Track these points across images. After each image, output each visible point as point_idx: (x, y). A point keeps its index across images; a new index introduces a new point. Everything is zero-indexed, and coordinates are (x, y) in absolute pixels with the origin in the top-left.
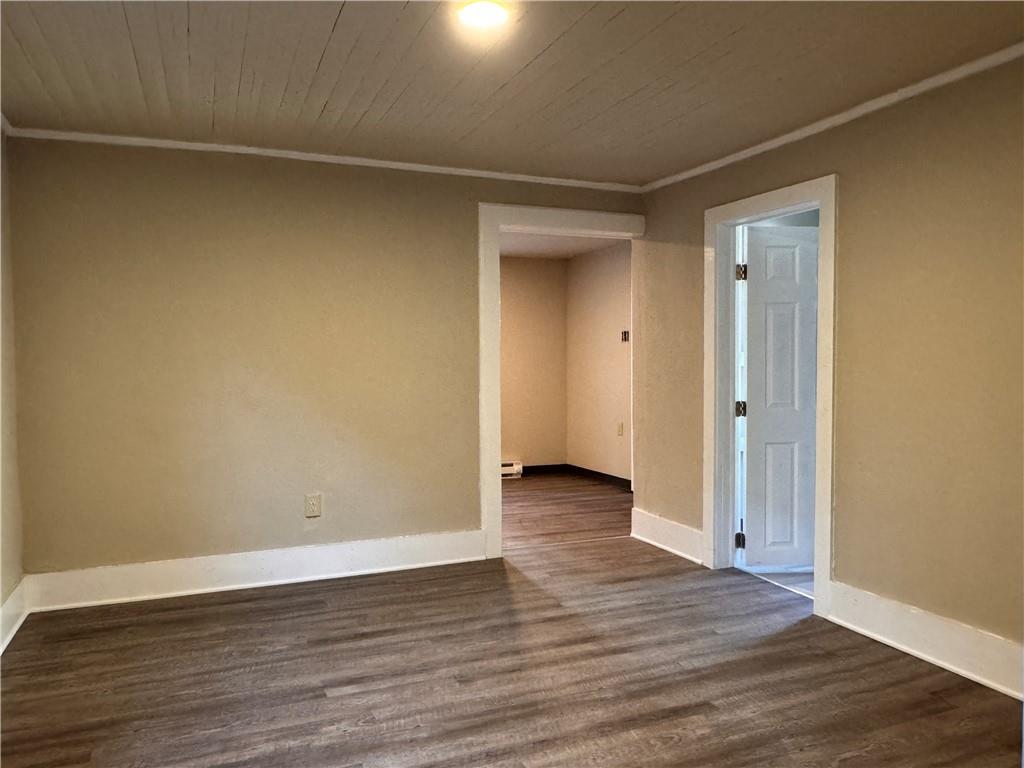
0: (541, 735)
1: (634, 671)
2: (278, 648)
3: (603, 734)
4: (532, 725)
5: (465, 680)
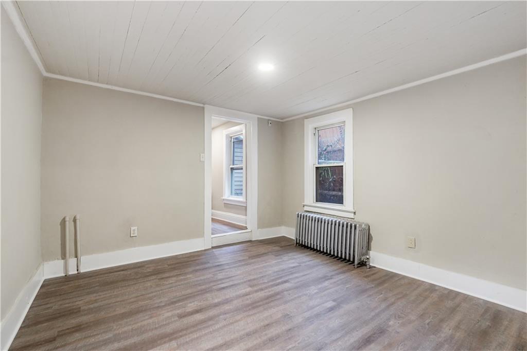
0: (248, 297)
1: (206, 334)
3: (227, 299)
4: (251, 300)
5: (287, 317)
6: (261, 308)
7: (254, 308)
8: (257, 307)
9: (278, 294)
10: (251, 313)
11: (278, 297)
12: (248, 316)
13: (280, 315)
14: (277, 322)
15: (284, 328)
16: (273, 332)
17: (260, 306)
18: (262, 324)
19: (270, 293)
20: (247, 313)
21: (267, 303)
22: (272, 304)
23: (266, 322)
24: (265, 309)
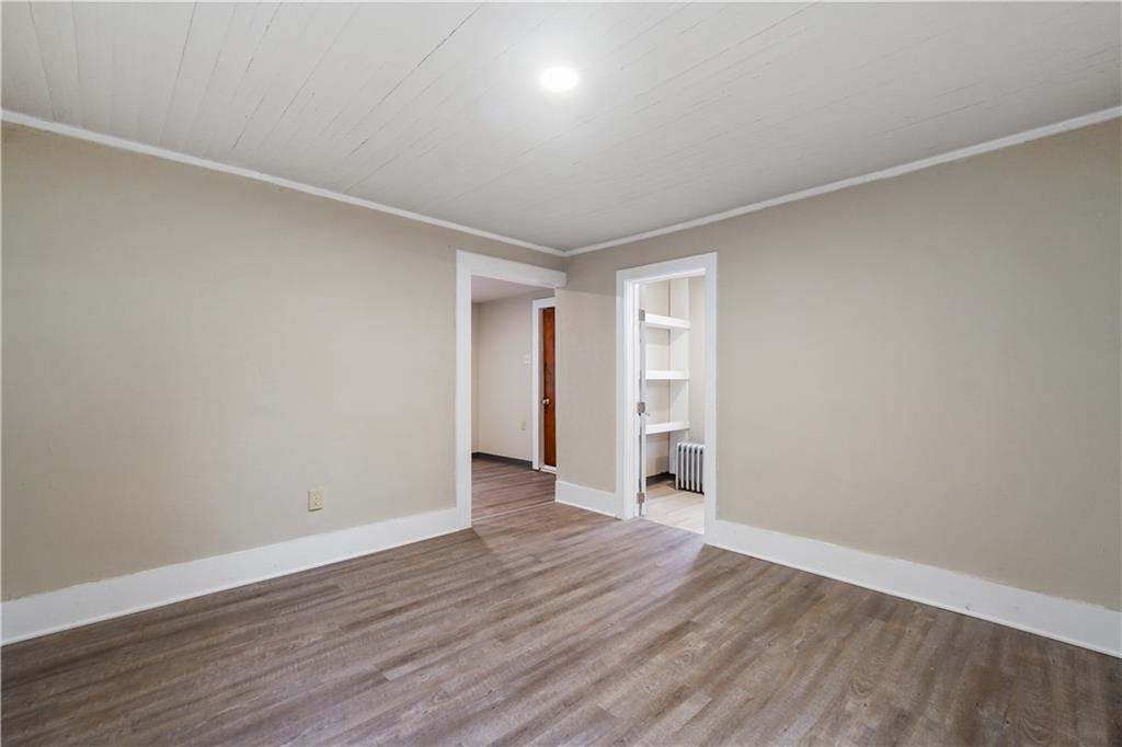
0: (595, 675)
2: (313, 640)
3: (640, 663)
4: (583, 668)
5: (505, 638)
6: (555, 649)
7: (571, 648)
8: (565, 652)
9: (523, 692)
10: (571, 641)
11: (520, 683)
12: (575, 634)
13: (518, 638)
14: (523, 627)
15: (512, 620)
16: (528, 615)
17: (559, 655)
18: (548, 623)
19: (542, 692)
20: (582, 637)
21: (546, 662)
22: (534, 661)
23: (542, 626)
24: (548, 648)
